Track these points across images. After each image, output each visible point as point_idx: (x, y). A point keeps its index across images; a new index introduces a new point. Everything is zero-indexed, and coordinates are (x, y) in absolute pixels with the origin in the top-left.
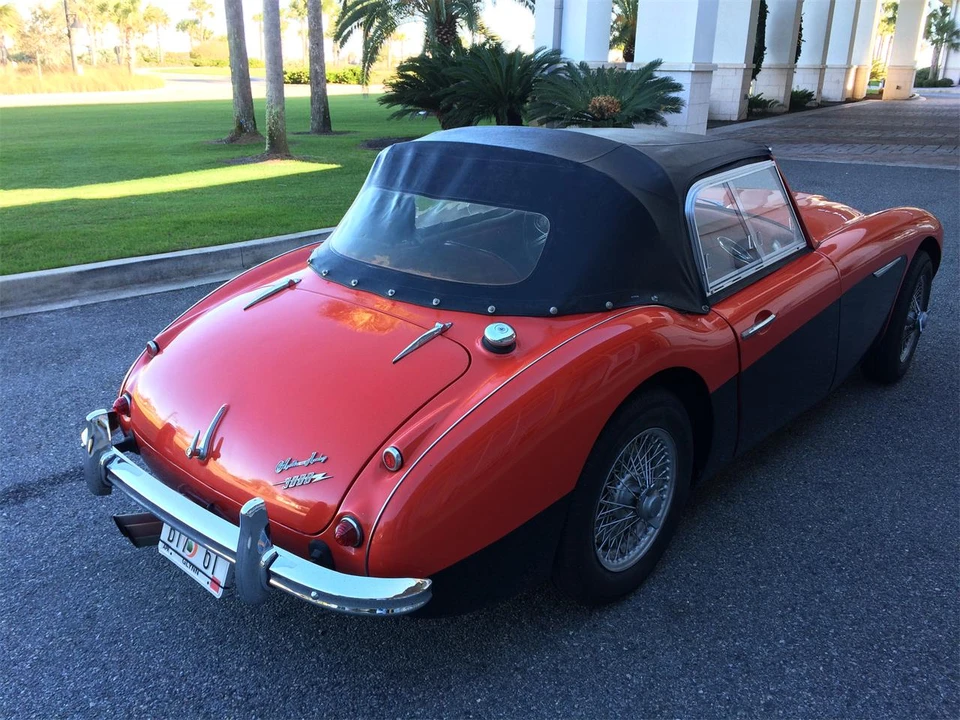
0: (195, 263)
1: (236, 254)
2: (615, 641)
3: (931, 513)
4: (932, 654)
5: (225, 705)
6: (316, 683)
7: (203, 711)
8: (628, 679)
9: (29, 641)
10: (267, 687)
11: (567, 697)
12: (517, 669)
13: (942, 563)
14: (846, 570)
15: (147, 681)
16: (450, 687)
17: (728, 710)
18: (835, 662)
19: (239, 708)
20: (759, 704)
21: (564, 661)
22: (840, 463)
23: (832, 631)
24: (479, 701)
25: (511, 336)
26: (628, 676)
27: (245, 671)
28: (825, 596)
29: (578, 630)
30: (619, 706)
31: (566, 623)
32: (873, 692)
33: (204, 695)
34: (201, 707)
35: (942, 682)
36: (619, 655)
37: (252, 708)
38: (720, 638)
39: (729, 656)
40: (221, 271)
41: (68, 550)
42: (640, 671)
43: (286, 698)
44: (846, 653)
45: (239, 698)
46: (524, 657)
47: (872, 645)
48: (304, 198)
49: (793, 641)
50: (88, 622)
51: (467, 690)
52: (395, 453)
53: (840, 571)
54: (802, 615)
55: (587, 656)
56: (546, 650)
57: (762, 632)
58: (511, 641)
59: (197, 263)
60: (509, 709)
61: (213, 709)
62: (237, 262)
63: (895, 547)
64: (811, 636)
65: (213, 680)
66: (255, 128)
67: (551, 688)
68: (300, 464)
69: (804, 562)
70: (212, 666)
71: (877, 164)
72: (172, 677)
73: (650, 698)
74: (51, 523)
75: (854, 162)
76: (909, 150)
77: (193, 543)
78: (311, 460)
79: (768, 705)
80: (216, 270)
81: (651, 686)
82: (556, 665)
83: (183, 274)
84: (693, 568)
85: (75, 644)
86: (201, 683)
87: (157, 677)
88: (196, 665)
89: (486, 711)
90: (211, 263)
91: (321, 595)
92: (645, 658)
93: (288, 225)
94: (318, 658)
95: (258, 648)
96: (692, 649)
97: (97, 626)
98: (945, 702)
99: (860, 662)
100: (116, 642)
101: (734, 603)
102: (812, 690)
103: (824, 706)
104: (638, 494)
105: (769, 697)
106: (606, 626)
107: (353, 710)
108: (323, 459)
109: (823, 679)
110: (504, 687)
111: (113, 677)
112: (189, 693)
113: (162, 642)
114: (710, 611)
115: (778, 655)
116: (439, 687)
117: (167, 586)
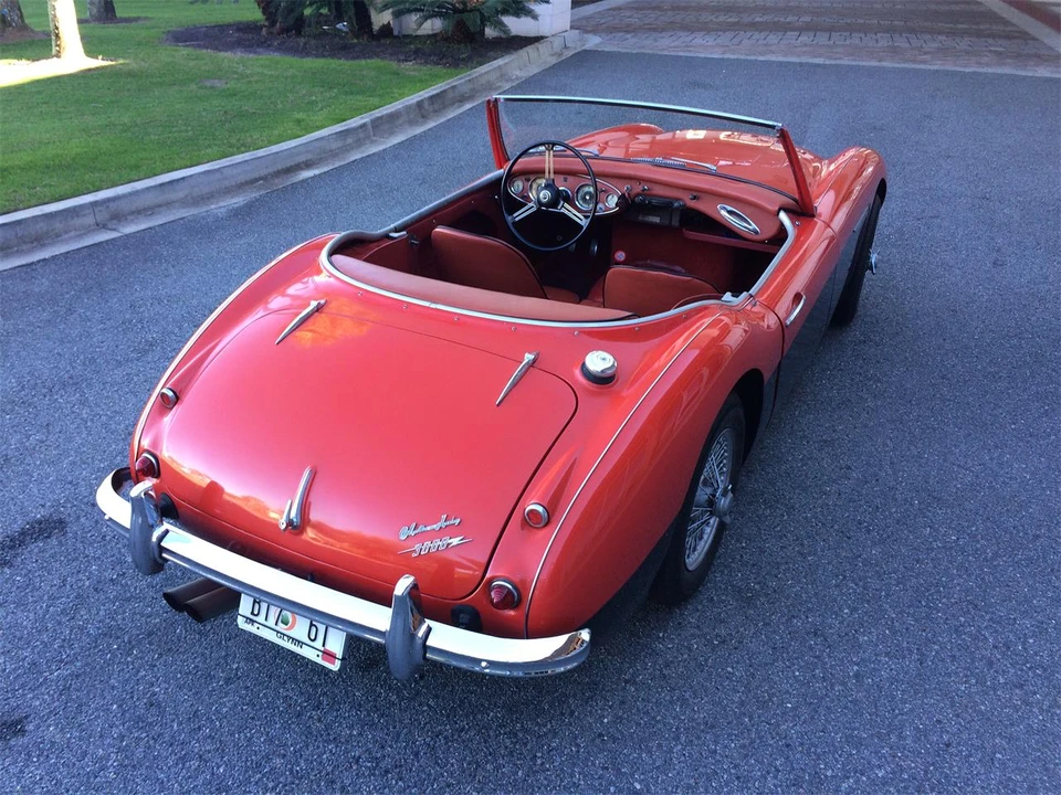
0: (38, 227)
1: (87, 212)
2: (704, 636)
3: (923, 461)
4: (970, 602)
5: (357, 774)
6: (440, 733)
7: (338, 785)
8: (730, 673)
9: (98, 747)
10: (391, 747)
11: (684, 702)
12: (627, 682)
13: (949, 511)
14: (874, 529)
15: (259, 765)
16: (572, 713)
17: (826, 687)
18: (897, 624)
19: (374, 775)
20: (849, 677)
21: (667, 666)
22: (830, 416)
23: (883, 593)
24: (606, 720)
25: (613, 365)
26: (729, 669)
27: (360, 734)
28: (865, 559)
29: (666, 631)
30: (734, 702)
31: (652, 626)
32: (936, 647)
33: (329, 769)
34: (333, 782)
35: (986, 627)
36: (713, 650)
37: (387, 772)
38: (793, 616)
39: (808, 633)
40: (73, 233)
41: (81, 629)
42: (738, 663)
43: (416, 754)
44: (902, 612)
45: (369, 764)
46: (629, 668)
47: (920, 602)
48: (136, 125)
49: (855, 609)
50: (153, 710)
51: (591, 712)
52: (540, 509)
53: (869, 531)
54: (853, 581)
55: (686, 656)
56: (645, 657)
57: (826, 605)
58: (609, 654)
59: (42, 227)
60: (639, 724)
61: (347, 782)
62: (89, 220)
63: (906, 500)
64: (868, 602)
65: (331, 751)
66: (23, 21)
67: (666, 695)
68: (428, 528)
69: (836, 527)
70: (322, 735)
71: (749, 58)
72: (284, 756)
73: (757, 688)
74: (41, 598)
75: (726, 56)
76: (773, 38)
77: (289, 614)
78: (442, 524)
79: (857, 676)
80: (66, 232)
81: (753, 675)
82: (661, 671)
83: (24, 242)
84: (743, 548)
85: (153, 738)
86: (319, 756)
87: (268, 758)
88: (304, 738)
89: (617, 729)
90: (58, 226)
91: (491, 664)
92: (736, 648)
93: (137, 167)
94: (429, 706)
95: (360, 705)
96: (774, 632)
97: (167, 714)
98: (995, 647)
99: (916, 620)
100: (199, 728)
101: (792, 579)
102: (887, 654)
103: (902, 667)
104: (714, 496)
105: (856, 668)
106: (689, 623)
107: (490, 754)
108: (458, 521)
109: (892, 642)
110: (623, 703)
111: (218, 768)
112: (312, 769)
113: (253, 718)
114: (775, 591)
115: (848, 625)
116: (563, 714)
117: (223, 654)
